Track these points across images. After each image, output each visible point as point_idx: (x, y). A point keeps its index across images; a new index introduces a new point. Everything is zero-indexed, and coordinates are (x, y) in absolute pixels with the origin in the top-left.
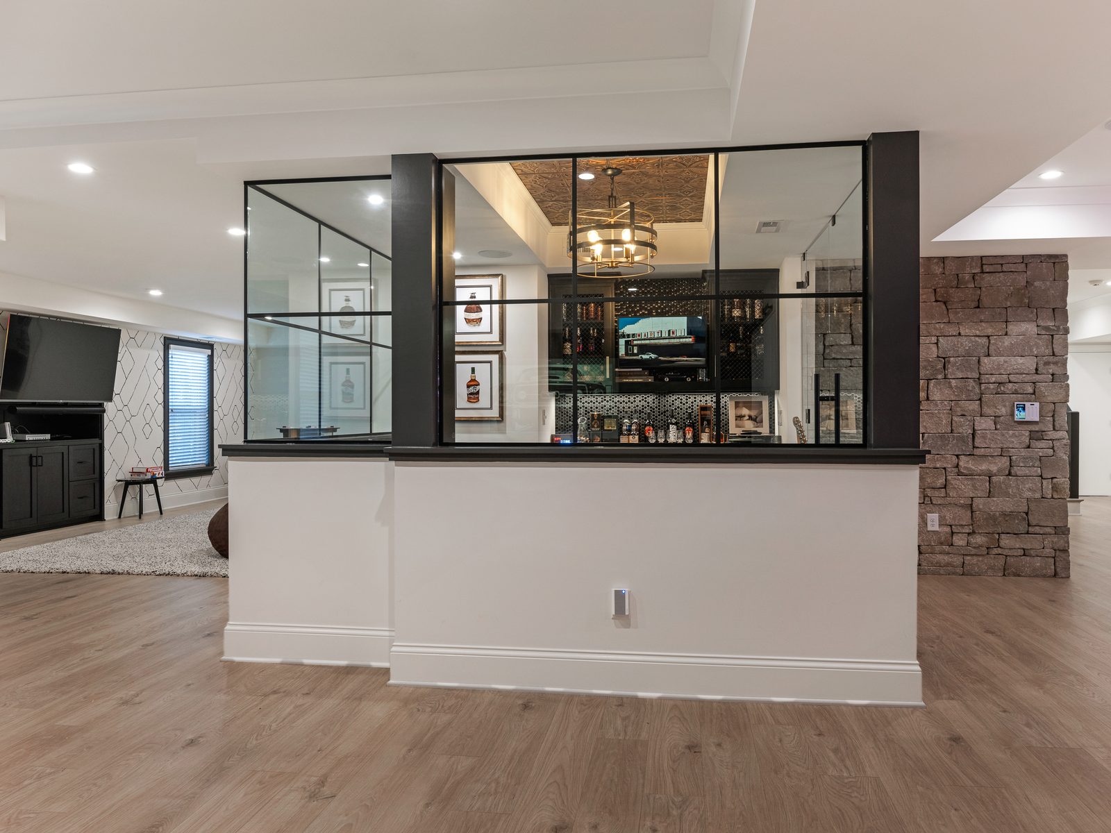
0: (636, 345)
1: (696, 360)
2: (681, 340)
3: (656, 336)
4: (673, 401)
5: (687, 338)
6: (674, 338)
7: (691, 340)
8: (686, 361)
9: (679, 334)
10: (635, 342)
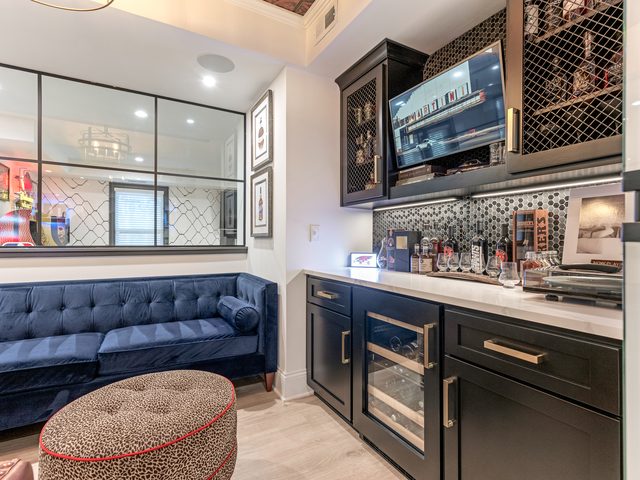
0: (411, 133)
1: (491, 132)
2: (464, 104)
3: (431, 110)
4: (487, 208)
5: (472, 97)
6: (454, 105)
7: (478, 98)
8: (476, 137)
9: (460, 95)
10: (410, 129)
